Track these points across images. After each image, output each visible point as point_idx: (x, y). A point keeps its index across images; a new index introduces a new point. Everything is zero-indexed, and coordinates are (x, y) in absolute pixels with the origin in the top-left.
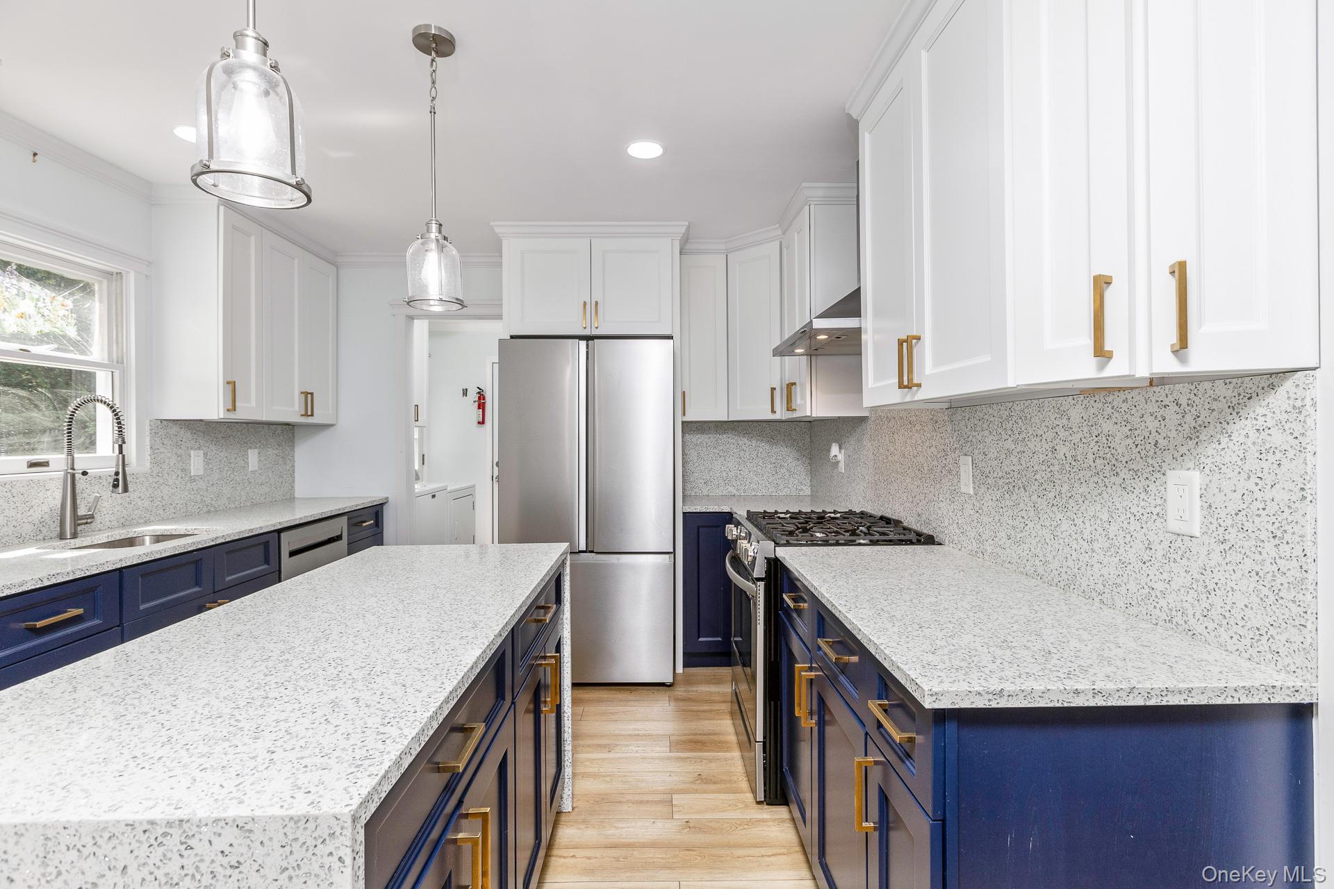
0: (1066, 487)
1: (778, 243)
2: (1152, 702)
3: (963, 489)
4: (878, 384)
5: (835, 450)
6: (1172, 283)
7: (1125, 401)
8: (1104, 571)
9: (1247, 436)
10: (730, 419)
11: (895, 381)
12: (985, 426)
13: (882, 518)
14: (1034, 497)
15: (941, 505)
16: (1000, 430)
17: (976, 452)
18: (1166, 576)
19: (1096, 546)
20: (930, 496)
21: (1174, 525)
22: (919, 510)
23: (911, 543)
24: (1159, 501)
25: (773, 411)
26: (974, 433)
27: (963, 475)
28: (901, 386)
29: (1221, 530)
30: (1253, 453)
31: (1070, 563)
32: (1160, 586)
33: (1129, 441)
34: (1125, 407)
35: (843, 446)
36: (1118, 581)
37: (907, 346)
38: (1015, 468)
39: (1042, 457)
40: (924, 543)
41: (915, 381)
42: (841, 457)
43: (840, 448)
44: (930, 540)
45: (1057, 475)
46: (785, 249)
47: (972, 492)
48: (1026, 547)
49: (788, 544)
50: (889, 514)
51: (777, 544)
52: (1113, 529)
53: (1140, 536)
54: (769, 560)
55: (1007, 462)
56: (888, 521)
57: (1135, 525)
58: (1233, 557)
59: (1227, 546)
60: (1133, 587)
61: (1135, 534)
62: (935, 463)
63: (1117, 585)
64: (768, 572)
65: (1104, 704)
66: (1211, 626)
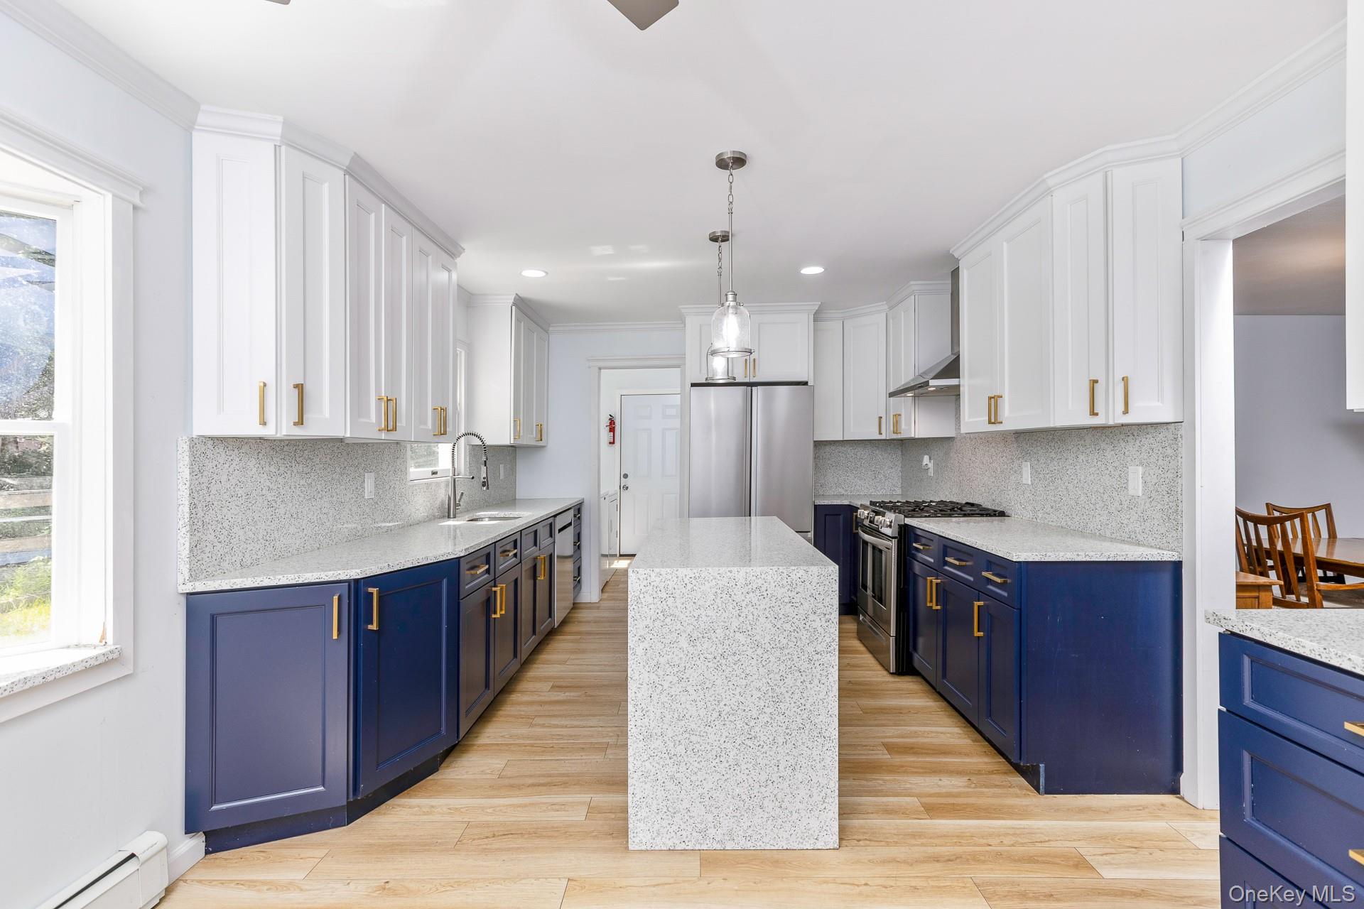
0: (1083, 477)
1: (884, 315)
2: (1110, 560)
3: (1024, 482)
4: (971, 420)
5: (926, 459)
6: (1122, 384)
7: (1111, 432)
8: (1101, 519)
9: (1159, 450)
10: (845, 439)
11: (984, 419)
12: (1038, 444)
13: (967, 503)
14: (1066, 484)
15: (1010, 492)
16: (1047, 447)
17: (1033, 459)
18: (1128, 517)
19: (1098, 506)
20: (1002, 488)
21: (1131, 492)
22: (994, 497)
23: (990, 516)
24: (1126, 481)
25: (880, 434)
26: (1031, 448)
27: (1024, 472)
28: (990, 422)
29: (1149, 493)
30: (1161, 458)
31: (1085, 517)
32: (1125, 522)
33: (1113, 452)
34: (1111, 435)
35: (932, 458)
36: (1108, 522)
37: (994, 401)
38: (1056, 468)
39: (1071, 461)
40: (999, 516)
41: (999, 420)
42: (931, 465)
43: (930, 459)
44: (1002, 514)
45: (1079, 471)
46: (891, 321)
47: (1030, 483)
48: (1061, 511)
49: (912, 517)
50: (971, 501)
51: (906, 516)
52: (1105, 497)
53: (1117, 499)
54: (900, 526)
55: (1051, 465)
56: (972, 505)
57: (1115, 494)
58: (1154, 504)
59: (1151, 499)
60: (1114, 524)
61: (1115, 498)
62: (1006, 466)
63: (1108, 524)
64: (900, 533)
65: (1090, 560)
66: (1145, 536)
